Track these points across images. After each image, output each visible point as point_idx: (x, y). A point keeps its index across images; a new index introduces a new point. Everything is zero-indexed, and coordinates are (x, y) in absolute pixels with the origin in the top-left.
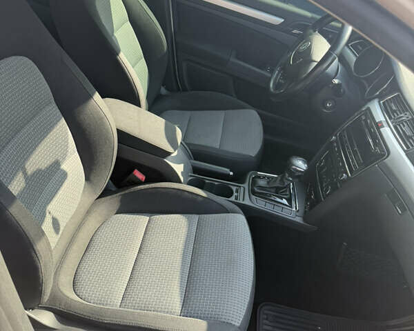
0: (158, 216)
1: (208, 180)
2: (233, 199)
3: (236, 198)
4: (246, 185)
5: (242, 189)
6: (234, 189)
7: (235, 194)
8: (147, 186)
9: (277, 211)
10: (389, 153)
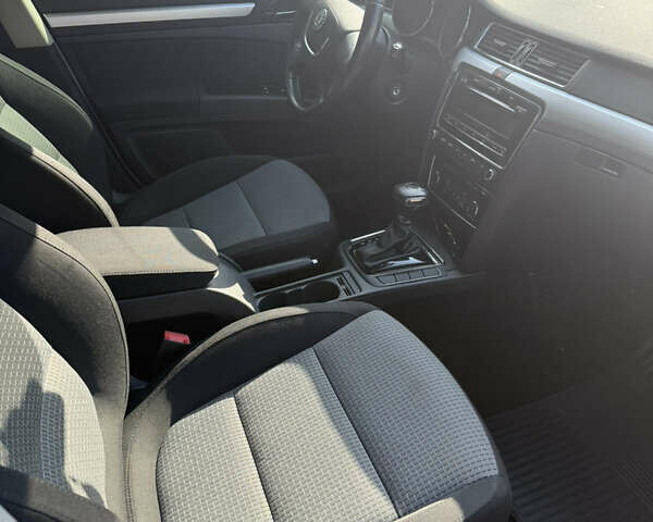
0: (247, 387)
1: (288, 288)
2: (343, 296)
3: (348, 292)
4: (348, 267)
6: (334, 280)
7: (341, 288)
8: (200, 348)
9: (418, 279)
10: (541, 103)
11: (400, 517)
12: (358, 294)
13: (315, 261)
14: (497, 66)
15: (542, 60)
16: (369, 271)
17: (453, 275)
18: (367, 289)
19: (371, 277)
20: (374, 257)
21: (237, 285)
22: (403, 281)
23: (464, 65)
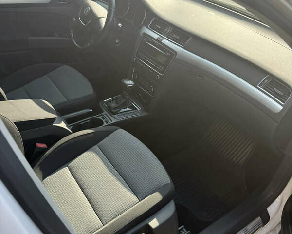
0: (73, 162)
1: (82, 122)
2: (105, 124)
3: (107, 122)
5: (105, 115)
6: (100, 118)
7: (104, 121)
8: (52, 149)
9: (132, 116)
10: (175, 52)
11: (140, 201)
12: (111, 123)
13: (91, 110)
14: (158, 36)
15: (174, 36)
16: (114, 113)
17: (145, 114)
18: (114, 121)
19: (115, 116)
20: (115, 108)
21: (63, 122)
22: (127, 117)
23: (145, 34)
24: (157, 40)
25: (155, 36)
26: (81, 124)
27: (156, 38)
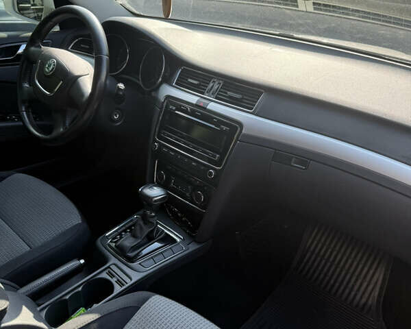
3: (120, 283)
4: (113, 260)
5: (114, 268)
6: (104, 275)
7: (113, 280)
10: (241, 125)
12: (130, 283)
13: (82, 261)
14: (198, 98)
15: (230, 94)
18: (136, 277)
19: (135, 265)
21: (24, 308)
22: (161, 262)
23: (168, 97)
24: (196, 105)
25: (191, 98)
26: (65, 300)
27: (194, 103)
